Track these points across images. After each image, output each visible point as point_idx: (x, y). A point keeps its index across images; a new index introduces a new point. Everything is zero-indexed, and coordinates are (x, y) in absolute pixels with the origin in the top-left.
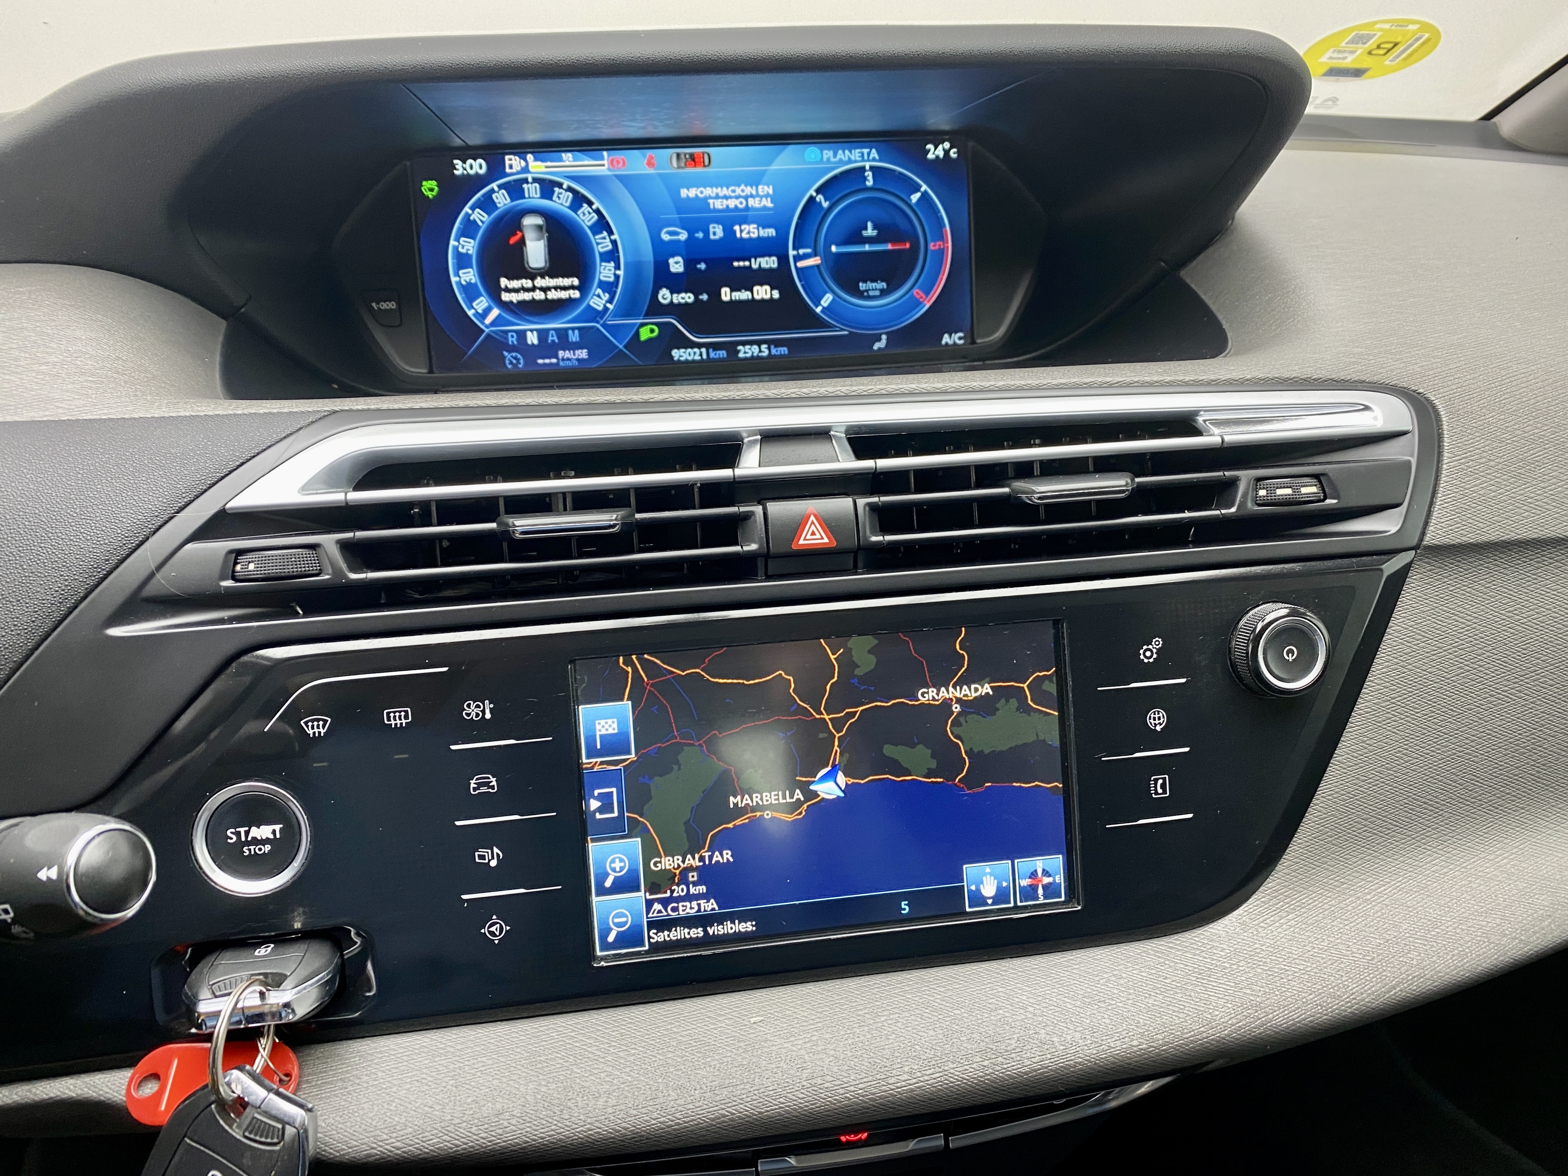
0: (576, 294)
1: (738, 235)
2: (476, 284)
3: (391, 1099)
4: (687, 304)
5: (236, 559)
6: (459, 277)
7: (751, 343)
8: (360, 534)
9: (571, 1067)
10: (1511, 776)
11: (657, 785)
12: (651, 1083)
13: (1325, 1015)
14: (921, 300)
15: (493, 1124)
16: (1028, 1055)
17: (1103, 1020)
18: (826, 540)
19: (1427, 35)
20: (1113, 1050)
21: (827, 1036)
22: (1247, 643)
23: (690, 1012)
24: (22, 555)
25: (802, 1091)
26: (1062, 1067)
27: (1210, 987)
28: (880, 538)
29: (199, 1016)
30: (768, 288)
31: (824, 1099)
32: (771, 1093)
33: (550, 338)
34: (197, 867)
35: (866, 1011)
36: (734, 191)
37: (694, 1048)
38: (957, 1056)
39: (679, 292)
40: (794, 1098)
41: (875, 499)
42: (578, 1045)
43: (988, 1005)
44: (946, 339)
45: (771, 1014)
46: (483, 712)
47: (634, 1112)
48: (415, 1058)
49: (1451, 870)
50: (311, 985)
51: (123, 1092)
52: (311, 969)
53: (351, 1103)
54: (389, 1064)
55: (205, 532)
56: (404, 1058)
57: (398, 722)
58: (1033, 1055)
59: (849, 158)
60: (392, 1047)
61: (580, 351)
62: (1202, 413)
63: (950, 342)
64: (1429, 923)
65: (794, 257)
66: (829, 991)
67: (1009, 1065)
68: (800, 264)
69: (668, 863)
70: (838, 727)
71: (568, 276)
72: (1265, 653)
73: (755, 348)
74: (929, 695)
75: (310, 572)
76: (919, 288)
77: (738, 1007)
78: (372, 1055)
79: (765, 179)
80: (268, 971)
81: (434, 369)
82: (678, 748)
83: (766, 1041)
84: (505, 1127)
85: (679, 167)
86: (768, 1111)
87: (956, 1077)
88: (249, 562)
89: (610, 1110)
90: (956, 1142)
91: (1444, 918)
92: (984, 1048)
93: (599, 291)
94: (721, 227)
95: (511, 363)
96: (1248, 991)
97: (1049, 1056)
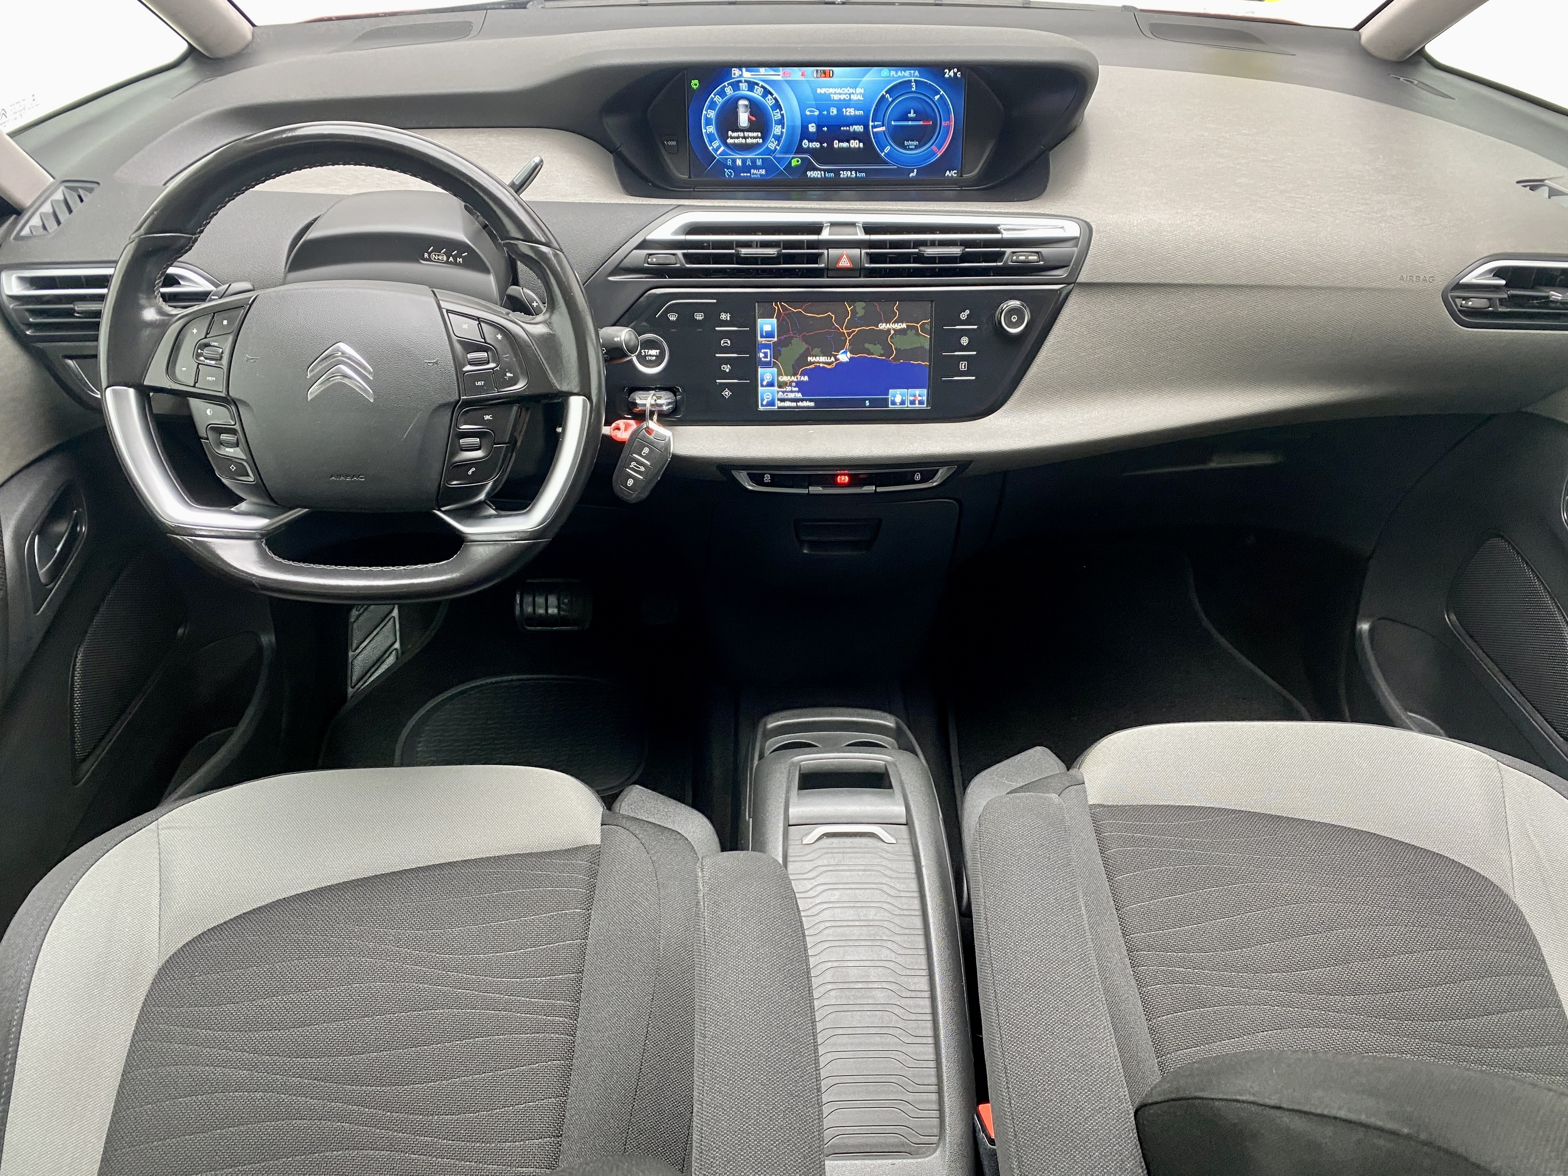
0: (761, 141)
1: (845, 114)
2: (714, 134)
4: (816, 148)
5: (649, 257)
6: (706, 129)
7: (847, 170)
8: (690, 251)
11: (783, 350)
14: (935, 152)
18: (848, 265)
22: (999, 314)
28: (868, 265)
30: (857, 141)
33: (748, 163)
34: (633, 362)
39: (812, 142)
46: (727, 317)
50: (668, 403)
55: (639, 247)
57: (700, 318)
59: (904, 75)
61: (762, 170)
62: (1001, 225)
63: (950, 175)
65: (872, 126)
68: (875, 130)
69: (785, 378)
70: (849, 334)
71: (758, 132)
72: (1005, 319)
73: (849, 173)
74: (883, 326)
75: (673, 263)
76: (935, 145)
79: (861, 84)
81: (692, 177)
82: (792, 338)
85: (817, 77)
88: (653, 258)
90: (879, 489)
93: (773, 139)
94: (836, 109)
95: (728, 175)
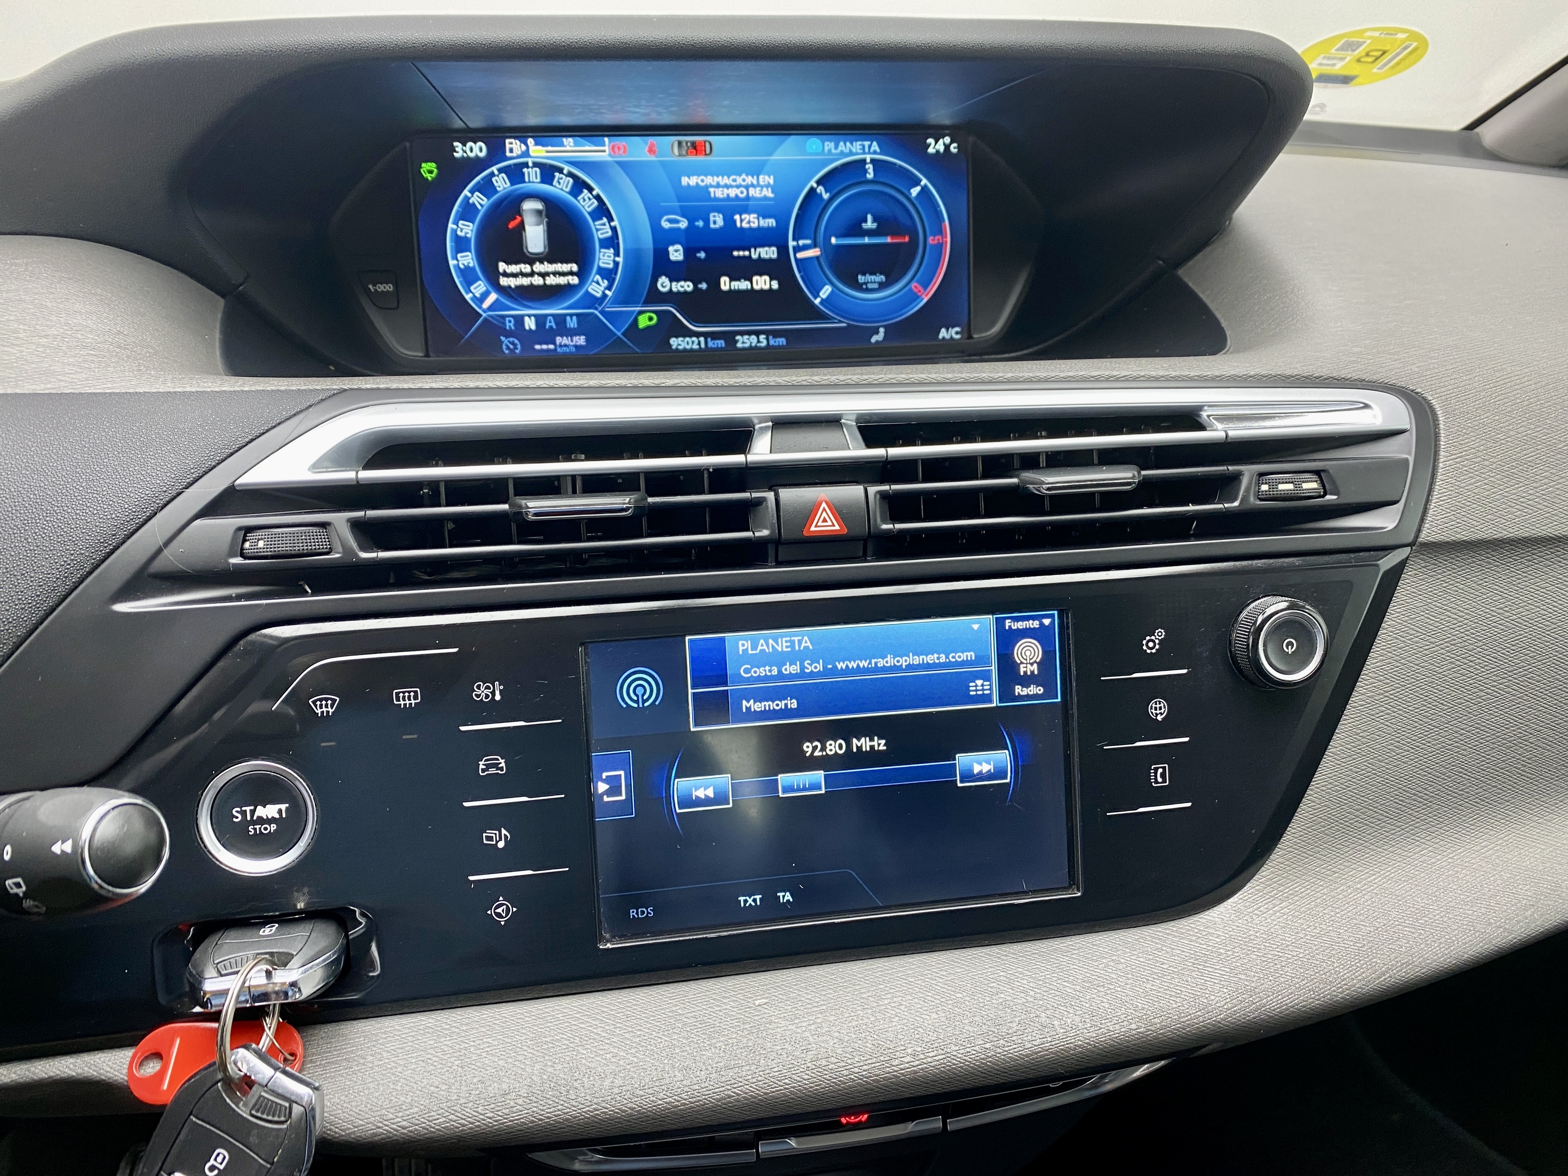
0: (574, 280)
1: (738, 225)
2: (474, 268)
3: (397, 1079)
4: (686, 292)
5: (245, 535)
6: (457, 260)
7: (750, 333)
8: (371, 513)
9: (576, 1048)
10: (1498, 769)
12: (657, 1064)
13: (1317, 1000)
14: (919, 294)
15: (499, 1104)
16: (1030, 1037)
17: (1103, 1004)
18: (837, 527)
19: (1415, 44)
20: (1113, 1033)
21: (832, 1018)
22: (1248, 635)
23: (695, 995)
24: (27, 528)
25: (807, 1072)
26: (1062, 1049)
27: (1206, 972)
28: (890, 526)
29: (205, 993)
30: (767, 278)
31: (829, 1080)
32: (776, 1074)
33: (548, 324)
34: (202, 845)
35: (870, 994)
36: (735, 180)
37: (699, 1030)
38: (959, 1039)
39: (678, 281)
40: (799, 1079)
41: (886, 488)
42: (583, 1026)
43: (990, 989)
44: (943, 333)
45: (776, 996)
46: (493, 693)
47: (641, 1093)
48: (420, 1038)
49: (1439, 860)
50: (317, 965)
51: (125, 1071)
52: (317, 949)
53: (356, 1082)
54: (394, 1044)
55: (213, 509)
56: (409, 1038)
57: (408, 702)
58: (1034, 1038)
59: (850, 150)
60: (397, 1027)
61: (578, 337)
62: (1206, 408)
63: (947, 337)
64: (1417, 911)
65: (794, 248)
66: (833, 974)
67: (1011, 1047)
68: (800, 255)
71: (567, 262)
72: (1265, 645)
73: (754, 339)
75: (320, 551)
76: (917, 282)
77: (742, 990)
78: (376, 1035)
79: (766, 169)
80: (274, 950)
81: (431, 354)
83: (771, 1023)
84: (512, 1107)
85: (680, 155)
86: (773, 1092)
87: (958, 1059)
88: (259, 540)
89: (616, 1091)
90: (954, 1124)
91: (1431, 907)
92: (986, 1031)
93: (598, 277)
94: (721, 216)
95: (508, 348)
96: (1243, 977)
97: (1049, 1039)
